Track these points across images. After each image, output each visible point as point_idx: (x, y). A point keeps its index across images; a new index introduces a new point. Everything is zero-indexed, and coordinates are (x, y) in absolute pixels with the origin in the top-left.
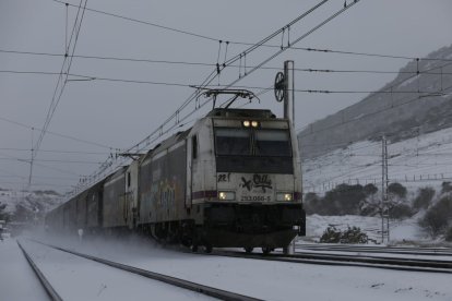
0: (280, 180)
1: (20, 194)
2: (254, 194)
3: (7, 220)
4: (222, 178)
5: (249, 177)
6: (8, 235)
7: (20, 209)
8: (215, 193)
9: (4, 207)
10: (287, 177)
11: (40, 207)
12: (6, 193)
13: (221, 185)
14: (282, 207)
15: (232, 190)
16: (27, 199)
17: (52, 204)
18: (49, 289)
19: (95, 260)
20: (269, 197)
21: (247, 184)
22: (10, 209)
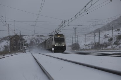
0: (63, 43)
1: (31, 37)
2: (59, 45)
3: (27, 46)
4: (55, 43)
5: (59, 43)
6: (28, 51)
7: (32, 42)
8: (54, 45)
9: (26, 41)
10: (64, 43)
11: (39, 41)
12: (27, 37)
13: (55, 44)
14: (63, 47)
15: (57, 45)
16: (34, 38)
17: (42, 40)
18: (43, 69)
19: (58, 58)
20: (61, 45)
21: (58, 44)
22: (28, 42)
